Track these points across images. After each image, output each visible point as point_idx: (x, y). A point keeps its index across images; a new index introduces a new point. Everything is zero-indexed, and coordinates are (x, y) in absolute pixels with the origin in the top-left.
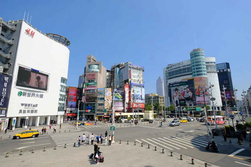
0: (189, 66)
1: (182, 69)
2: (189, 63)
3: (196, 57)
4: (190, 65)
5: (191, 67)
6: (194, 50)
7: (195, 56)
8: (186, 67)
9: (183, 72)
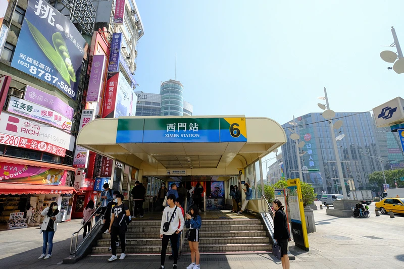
0: (157, 106)
1: (144, 106)
2: (159, 100)
3: (173, 94)
4: (158, 104)
5: (160, 108)
6: (171, 81)
7: (172, 92)
8: (151, 106)
9: (143, 113)
